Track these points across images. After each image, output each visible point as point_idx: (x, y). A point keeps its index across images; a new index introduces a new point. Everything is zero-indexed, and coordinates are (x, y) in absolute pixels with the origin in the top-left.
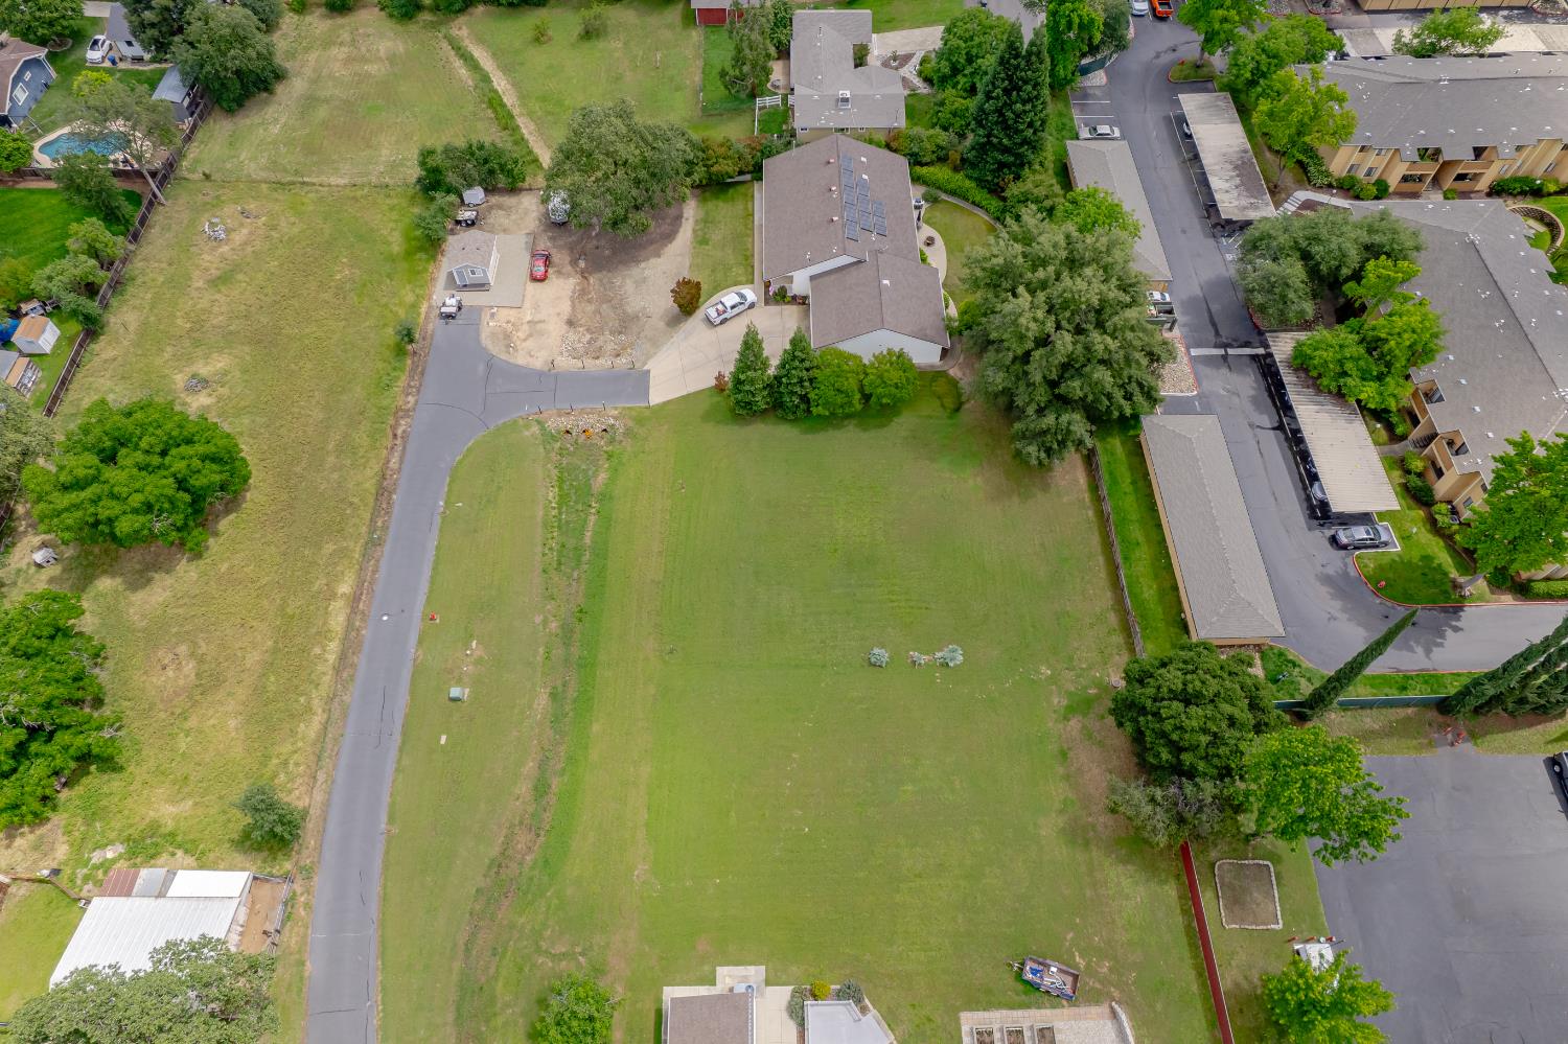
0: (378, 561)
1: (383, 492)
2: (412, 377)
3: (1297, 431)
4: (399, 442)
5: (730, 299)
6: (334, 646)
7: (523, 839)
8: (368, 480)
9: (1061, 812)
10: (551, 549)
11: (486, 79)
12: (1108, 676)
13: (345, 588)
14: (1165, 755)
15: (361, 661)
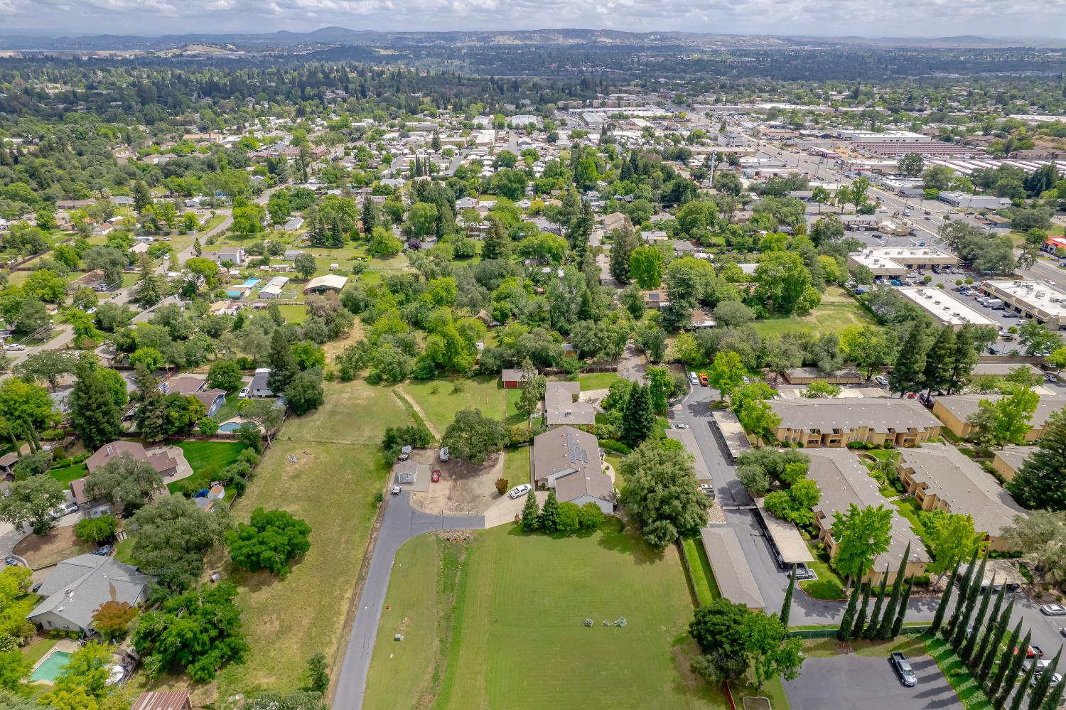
0: (363, 585)
1: (366, 559)
2: (379, 517)
3: (770, 537)
4: (373, 541)
5: (521, 487)
6: (343, 618)
7: (427, 697)
8: (359, 554)
9: (673, 681)
10: (440, 584)
11: (411, 406)
13: (348, 595)
14: (710, 638)
15: (355, 624)
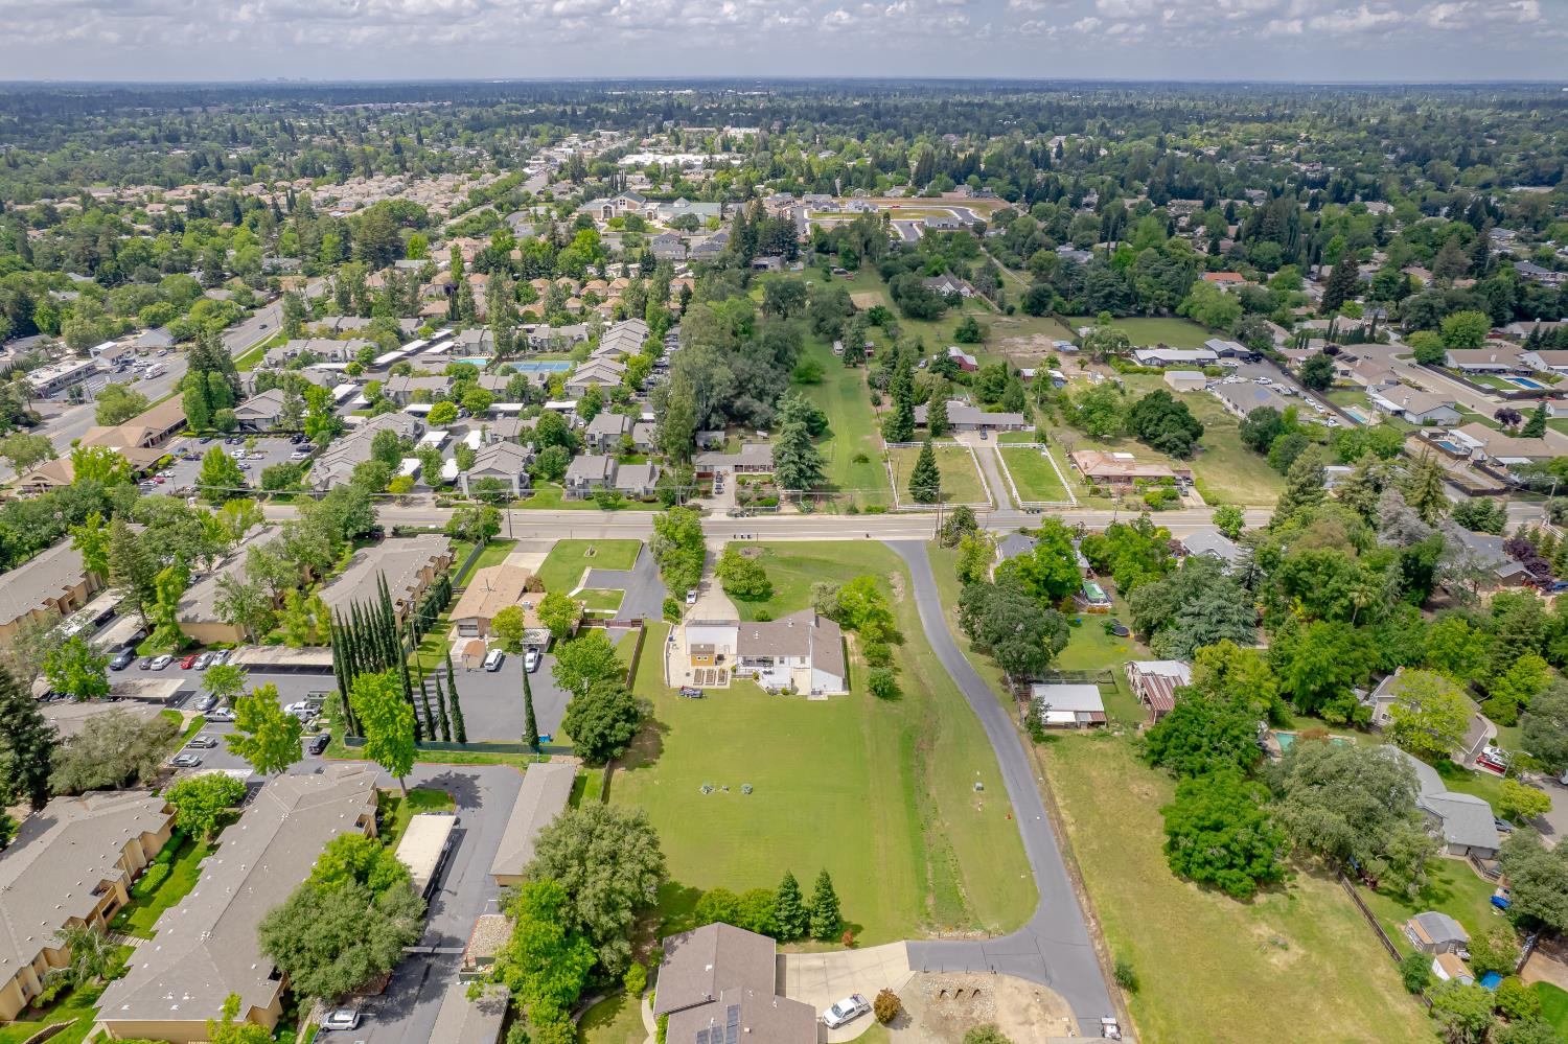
4: (1089, 914)
12: (625, 774)
13: (1071, 829)
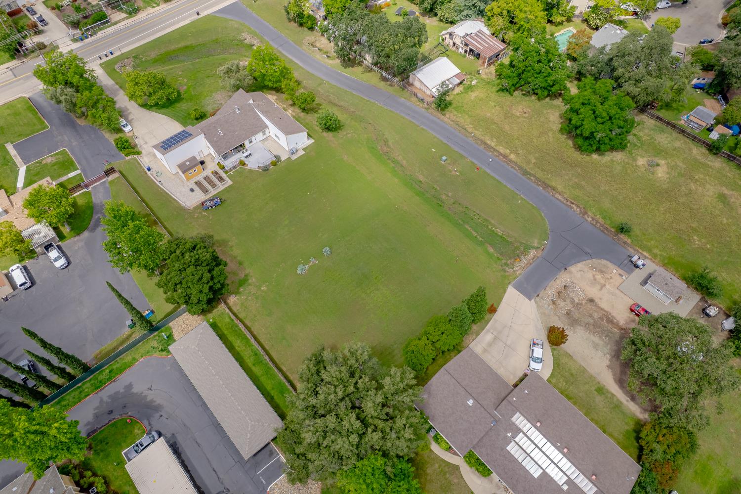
0: (516, 170)
2: (602, 225)
4: (568, 203)
7: (386, 150)
8: (556, 184)
10: (475, 215)
12: (238, 299)
13: (512, 157)
